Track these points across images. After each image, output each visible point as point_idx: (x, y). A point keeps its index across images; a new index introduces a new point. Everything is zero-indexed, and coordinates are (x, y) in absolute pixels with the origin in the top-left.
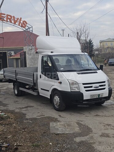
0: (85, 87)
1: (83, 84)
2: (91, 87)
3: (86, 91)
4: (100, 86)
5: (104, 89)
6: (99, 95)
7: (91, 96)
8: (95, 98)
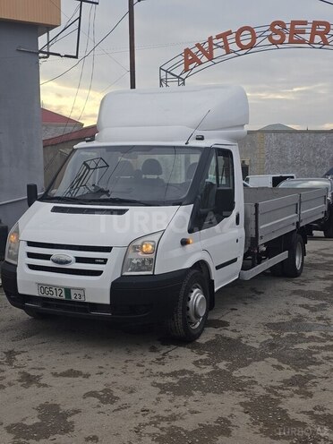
0: (30, 255)
1: (30, 244)
2: (47, 257)
3: (32, 267)
4: (79, 260)
5: (98, 273)
6: (68, 291)
7: (41, 286)
8: (54, 296)
